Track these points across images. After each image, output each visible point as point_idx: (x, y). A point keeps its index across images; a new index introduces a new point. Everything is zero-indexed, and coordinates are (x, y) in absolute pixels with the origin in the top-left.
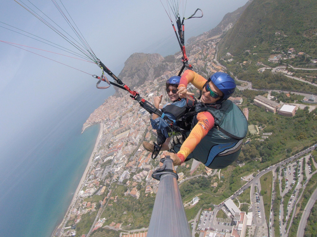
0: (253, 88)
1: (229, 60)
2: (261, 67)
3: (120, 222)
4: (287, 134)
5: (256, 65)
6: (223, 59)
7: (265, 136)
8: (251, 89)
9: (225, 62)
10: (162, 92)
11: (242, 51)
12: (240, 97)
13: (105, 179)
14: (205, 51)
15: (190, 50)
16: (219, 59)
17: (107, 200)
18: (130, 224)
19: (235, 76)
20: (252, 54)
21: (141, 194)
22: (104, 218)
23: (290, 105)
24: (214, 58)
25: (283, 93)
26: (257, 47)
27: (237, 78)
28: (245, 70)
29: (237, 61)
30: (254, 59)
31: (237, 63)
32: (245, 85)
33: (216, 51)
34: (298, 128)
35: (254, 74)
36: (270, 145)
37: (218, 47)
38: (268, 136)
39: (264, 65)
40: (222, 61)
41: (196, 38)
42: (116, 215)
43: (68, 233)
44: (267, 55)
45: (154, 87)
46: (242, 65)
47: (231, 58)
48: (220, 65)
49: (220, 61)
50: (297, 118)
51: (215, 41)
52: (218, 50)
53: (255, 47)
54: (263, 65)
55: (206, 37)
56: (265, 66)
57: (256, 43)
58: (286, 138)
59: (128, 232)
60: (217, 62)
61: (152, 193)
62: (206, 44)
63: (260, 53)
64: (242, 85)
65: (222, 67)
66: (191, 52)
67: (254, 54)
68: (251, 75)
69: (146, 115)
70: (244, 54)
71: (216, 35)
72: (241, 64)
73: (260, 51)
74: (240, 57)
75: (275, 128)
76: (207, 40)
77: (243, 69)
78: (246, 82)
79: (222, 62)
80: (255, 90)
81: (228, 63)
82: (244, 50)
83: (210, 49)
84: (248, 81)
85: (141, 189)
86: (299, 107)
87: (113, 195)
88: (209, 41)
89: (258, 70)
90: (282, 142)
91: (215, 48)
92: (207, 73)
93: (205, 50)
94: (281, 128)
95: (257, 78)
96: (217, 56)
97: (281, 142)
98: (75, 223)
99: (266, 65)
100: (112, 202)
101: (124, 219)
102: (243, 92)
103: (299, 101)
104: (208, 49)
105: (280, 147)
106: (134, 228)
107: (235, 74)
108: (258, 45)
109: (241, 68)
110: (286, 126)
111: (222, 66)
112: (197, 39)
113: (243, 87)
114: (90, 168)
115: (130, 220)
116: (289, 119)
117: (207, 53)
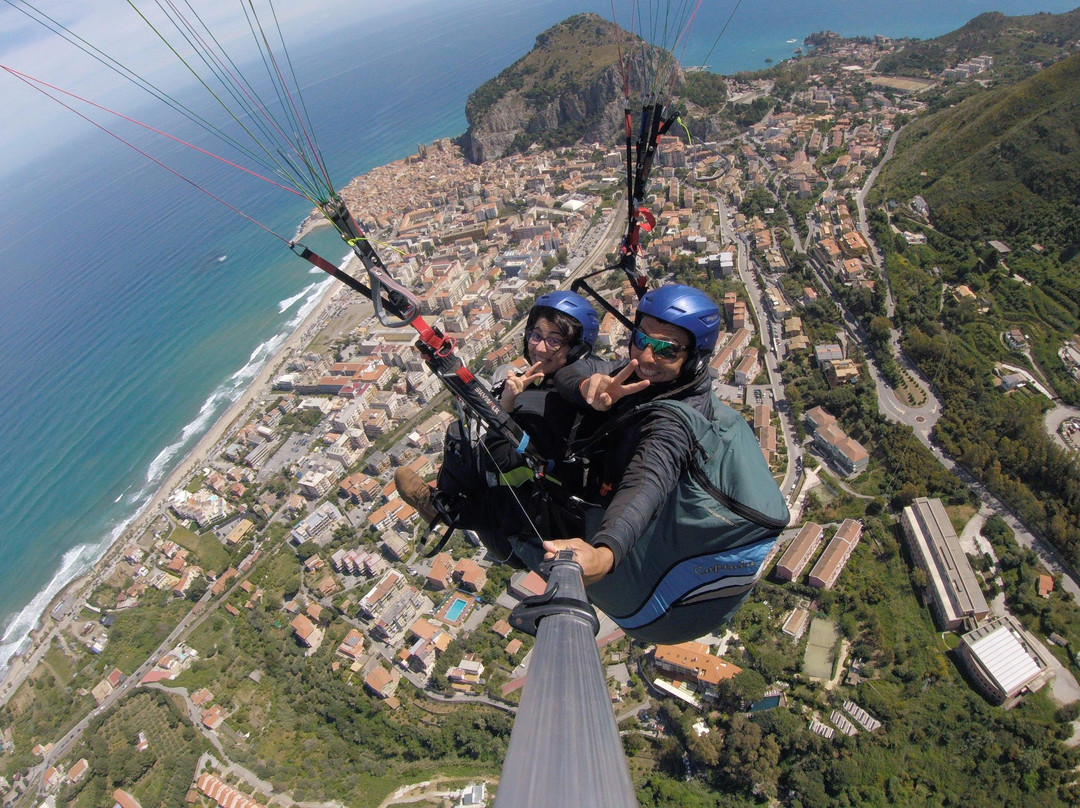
0: (934, 438)
1: (909, 236)
2: (1017, 359)
3: (226, 704)
4: (930, 764)
5: (1002, 334)
6: (889, 214)
7: (850, 718)
8: (923, 433)
9: (890, 233)
10: (614, 212)
11: (979, 231)
12: (863, 442)
13: (265, 489)
14: (845, 124)
15: (792, 89)
16: (875, 206)
17: (231, 582)
18: (248, 735)
19: (896, 327)
20: (1011, 275)
21: (325, 643)
22: (194, 652)
23: (1025, 644)
24: (860, 185)
25: (1031, 561)
26: (1045, 254)
27: (899, 341)
28: (948, 327)
29: (938, 263)
30: (1005, 303)
31: (936, 270)
32: (912, 399)
33: (882, 154)
34: (985, 781)
35: (971, 374)
36: (838, 777)
37: (897, 142)
38: (858, 726)
39: (1031, 360)
40: (881, 219)
41: (843, 42)
42: (230, 665)
43: (88, 629)
44: (1065, 323)
45: (599, 178)
46: (949, 297)
47: (918, 230)
48: (866, 234)
49: (874, 214)
50: (1008, 735)
51: (898, 100)
52: (888, 156)
53: (1037, 247)
54: (1026, 353)
55: (875, 60)
56: (1035, 367)
57: (1050, 234)
58: (915, 780)
59: (226, 764)
60: (862, 209)
61: (356, 667)
62: (859, 94)
63: (1046, 292)
64: (900, 387)
65: (869, 249)
66: (793, 97)
67: (1018, 278)
68: (961, 369)
69: (510, 290)
70: (978, 252)
71: (914, 76)
72: (945, 286)
73: (1049, 282)
74: (958, 255)
75: (905, 712)
76: (874, 81)
77: (942, 317)
78: (924, 386)
79: (881, 226)
80: (936, 451)
81: (900, 246)
82: (987, 232)
83: (866, 128)
84: (935, 390)
85: (333, 626)
86: (1051, 684)
87: (257, 575)
88: (879, 88)
89: (999, 366)
90: (891, 785)
91: (885, 140)
92: (803, 232)
93: (847, 121)
94: (926, 730)
95: (974, 402)
96: (875, 185)
97: (887, 785)
98: (119, 606)
99: (1041, 364)
100: (240, 604)
101: (241, 698)
102: (890, 430)
103: (1069, 652)
104: (861, 123)
105: (870, 800)
106: (250, 764)
107: (899, 320)
108: (1052, 249)
109: (937, 307)
110: (950, 734)
111: (871, 243)
112: (843, 52)
113: (901, 399)
114: (247, 407)
115: (255, 716)
116: (980, 713)
117: (847, 135)
